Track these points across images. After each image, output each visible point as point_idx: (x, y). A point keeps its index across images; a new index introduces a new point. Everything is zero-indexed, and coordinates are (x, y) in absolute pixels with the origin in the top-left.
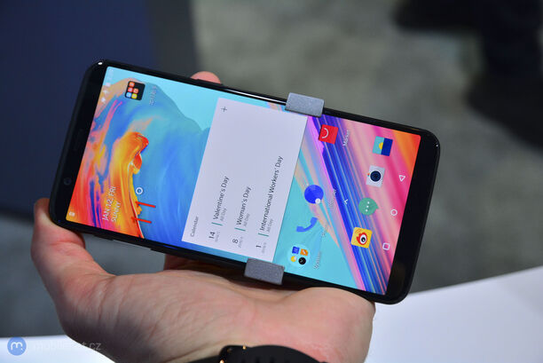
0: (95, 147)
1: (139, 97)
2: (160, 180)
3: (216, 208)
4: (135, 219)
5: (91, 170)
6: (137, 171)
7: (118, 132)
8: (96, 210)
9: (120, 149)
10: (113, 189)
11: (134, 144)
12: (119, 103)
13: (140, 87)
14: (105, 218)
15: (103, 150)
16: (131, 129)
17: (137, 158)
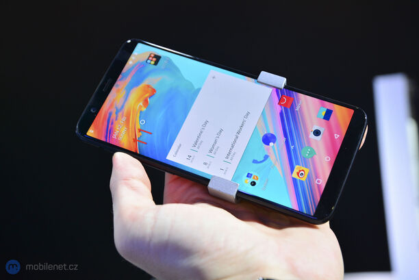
0: (118, 91)
1: (156, 63)
2: (159, 117)
3: (195, 140)
4: (135, 140)
5: (111, 105)
6: (144, 109)
7: (137, 83)
8: (109, 131)
9: (135, 94)
10: (124, 119)
11: (146, 92)
12: (141, 66)
13: (158, 58)
14: (114, 136)
15: (123, 93)
16: (146, 82)
17: (146, 101)
